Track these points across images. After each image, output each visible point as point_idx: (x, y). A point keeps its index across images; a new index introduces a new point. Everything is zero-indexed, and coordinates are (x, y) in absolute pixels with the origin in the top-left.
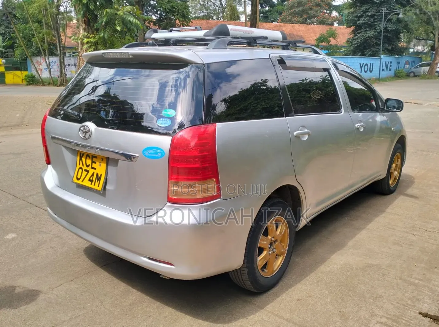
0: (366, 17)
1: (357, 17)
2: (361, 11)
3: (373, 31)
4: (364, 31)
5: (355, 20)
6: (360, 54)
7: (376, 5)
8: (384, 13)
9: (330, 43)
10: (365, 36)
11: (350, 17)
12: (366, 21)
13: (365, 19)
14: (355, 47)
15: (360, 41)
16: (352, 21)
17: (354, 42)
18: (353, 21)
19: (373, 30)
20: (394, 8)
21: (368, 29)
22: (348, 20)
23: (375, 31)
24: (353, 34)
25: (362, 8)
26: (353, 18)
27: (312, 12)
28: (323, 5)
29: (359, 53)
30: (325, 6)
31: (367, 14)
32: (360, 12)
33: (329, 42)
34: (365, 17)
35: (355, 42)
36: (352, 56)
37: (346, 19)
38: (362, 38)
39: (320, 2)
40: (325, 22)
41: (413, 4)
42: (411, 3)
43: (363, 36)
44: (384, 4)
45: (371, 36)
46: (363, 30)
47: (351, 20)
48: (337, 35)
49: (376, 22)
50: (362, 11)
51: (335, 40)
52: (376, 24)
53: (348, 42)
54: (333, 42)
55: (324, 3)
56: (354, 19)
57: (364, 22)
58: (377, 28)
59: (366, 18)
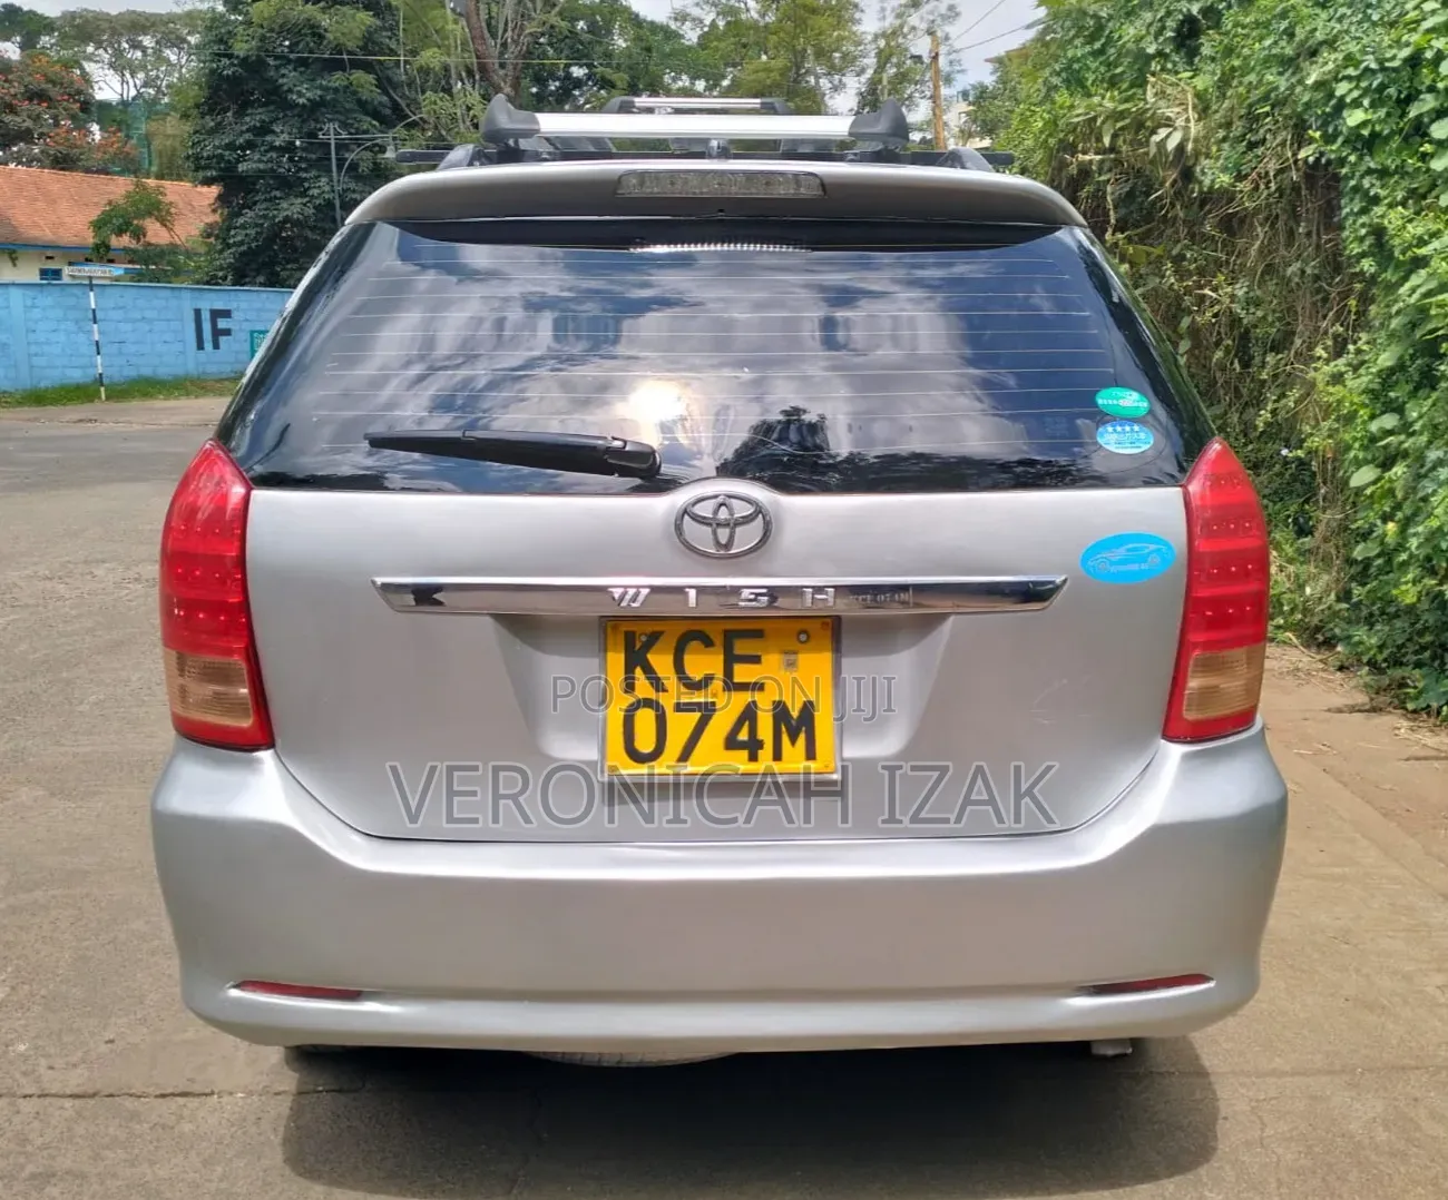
0: (266, 151)
1: (231, 146)
2: (244, 128)
3: (299, 200)
4: (265, 200)
5: (226, 158)
6: (261, 279)
7: (296, 112)
8: (333, 142)
9: (144, 236)
10: (274, 217)
11: (206, 146)
12: (270, 165)
13: (265, 159)
14: (243, 254)
15: (257, 233)
16: (215, 160)
17: (233, 236)
18: (219, 163)
19: (296, 196)
20: (357, 129)
21: (278, 194)
22: (197, 158)
23: (305, 200)
24: (222, 207)
25: (247, 119)
26: (220, 151)
27: (18, 119)
28: (59, 98)
29: (258, 275)
30: (68, 101)
31: (268, 138)
32: (242, 132)
33: (138, 234)
34: (262, 149)
35: (239, 238)
36: (233, 285)
37: (190, 153)
38: (262, 224)
39: (44, 86)
40: (79, 160)
41: (414, 118)
42: (407, 117)
43: (265, 217)
44: (324, 110)
45: (295, 216)
46: (260, 197)
47: (208, 158)
48: (173, 210)
49: (306, 170)
50: (248, 130)
51: (165, 226)
52: (306, 179)
53: (209, 236)
54: (156, 234)
55: (62, 91)
56: (222, 156)
57: (262, 166)
58: (311, 192)
59: (269, 155)
